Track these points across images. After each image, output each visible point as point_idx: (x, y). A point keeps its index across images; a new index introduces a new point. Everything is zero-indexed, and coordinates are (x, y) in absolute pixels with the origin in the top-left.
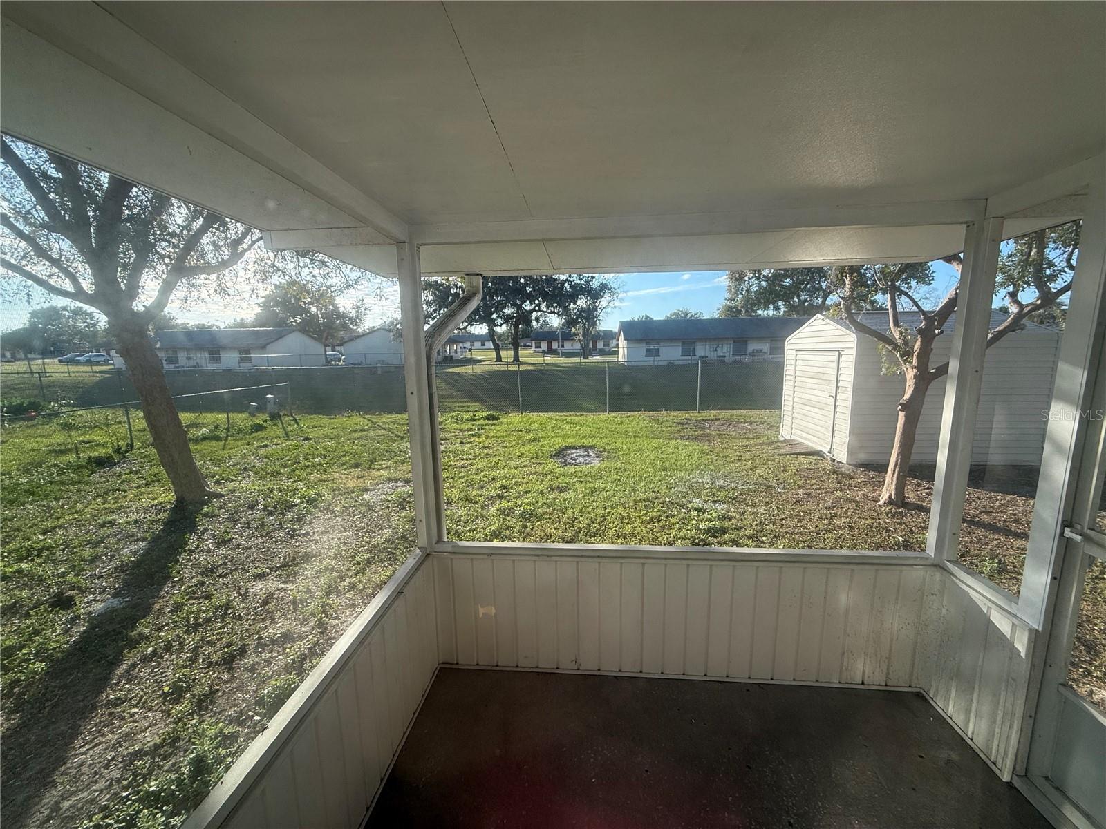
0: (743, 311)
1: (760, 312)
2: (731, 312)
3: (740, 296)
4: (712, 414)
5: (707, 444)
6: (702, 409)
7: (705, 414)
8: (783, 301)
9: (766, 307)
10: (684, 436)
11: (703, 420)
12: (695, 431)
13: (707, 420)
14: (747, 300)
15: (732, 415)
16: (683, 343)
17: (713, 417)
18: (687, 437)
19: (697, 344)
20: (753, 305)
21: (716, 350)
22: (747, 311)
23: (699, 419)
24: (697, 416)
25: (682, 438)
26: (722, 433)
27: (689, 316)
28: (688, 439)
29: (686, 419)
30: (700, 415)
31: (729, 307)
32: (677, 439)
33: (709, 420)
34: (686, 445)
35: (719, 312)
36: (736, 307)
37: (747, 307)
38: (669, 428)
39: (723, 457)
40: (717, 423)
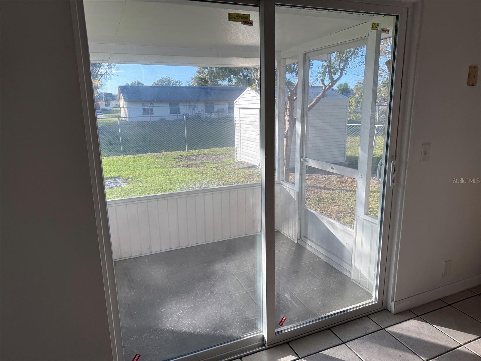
0: (209, 81)
1: (220, 82)
2: (202, 81)
3: (206, 70)
4: (195, 152)
5: (195, 168)
6: (190, 149)
7: (191, 152)
8: (234, 75)
9: (224, 79)
10: (181, 165)
11: (191, 155)
12: (187, 162)
13: (193, 155)
14: (211, 73)
15: (208, 151)
16: (170, 104)
17: (197, 153)
18: (182, 166)
19: (181, 104)
20: (215, 77)
21: (194, 110)
22: (211, 81)
23: (188, 155)
24: (187, 154)
25: (179, 166)
26: (203, 162)
27: (171, 83)
28: (183, 166)
29: (180, 156)
30: (189, 153)
31: (200, 78)
32: (176, 167)
33: (195, 155)
34: (182, 170)
35: (192, 81)
36: (204, 78)
37: (211, 78)
38: (170, 162)
39: (205, 174)
40: (200, 156)
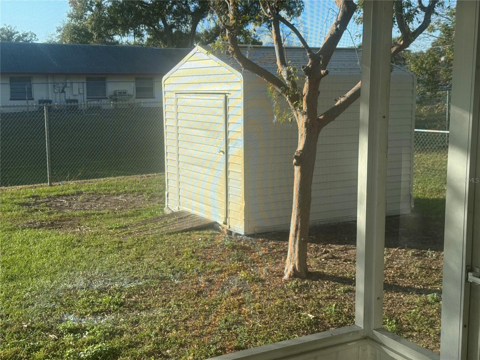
0: (95, 35)
2: (79, 35)
3: (89, 13)
4: (70, 186)
5: (70, 231)
6: (54, 179)
7: (60, 187)
8: (145, 24)
10: (35, 222)
11: (59, 196)
12: (49, 214)
13: (64, 195)
14: (99, 20)
15: (100, 186)
17: (72, 191)
18: (38, 224)
19: (34, 81)
20: (108, 27)
21: (63, 91)
22: (99, 35)
23: (52, 194)
24: (49, 192)
25: (32, 226)
26: (89, 212)
27: (15, 37)
28: (41, 226)
29: (33, 197)
30: (53, 188)
31: (75, 27)
32: (24, 228)
33: (68, 195)
34: (39, 236)
35: (59, 34)
36: (84, 29)
37: (100, 29)
38: (9, 213)
39: (97, 246)
40: (80, 198)
